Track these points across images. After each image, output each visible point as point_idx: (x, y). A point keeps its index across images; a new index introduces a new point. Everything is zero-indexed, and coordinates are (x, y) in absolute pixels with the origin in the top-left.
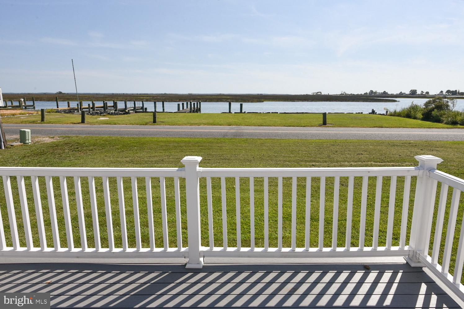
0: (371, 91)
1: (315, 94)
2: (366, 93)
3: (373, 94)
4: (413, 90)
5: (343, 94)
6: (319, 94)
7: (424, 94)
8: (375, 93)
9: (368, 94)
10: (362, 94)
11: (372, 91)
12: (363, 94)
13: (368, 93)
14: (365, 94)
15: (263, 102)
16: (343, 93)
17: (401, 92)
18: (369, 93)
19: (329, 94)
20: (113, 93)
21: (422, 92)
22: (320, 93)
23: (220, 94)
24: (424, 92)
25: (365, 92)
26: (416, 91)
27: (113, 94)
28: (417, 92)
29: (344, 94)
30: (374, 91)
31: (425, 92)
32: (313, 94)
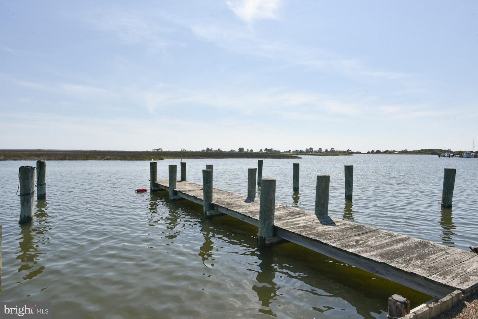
1: (155, 151)
2: (204, 150)
3: (210, 151)
4: (241, 148)
6: (159, 150)
7: (249, 151)
10: (200, 151)
11: (208, 149)
14: (202, 151)
16: (183, 150)
18: (206, 150)
19: (170, 151)
21: (248, 149)
22: (160, 150)
23: (39, 149)
26: (243, 148)
28: (244, 150)
30: (210, 149)
31: (250, 150)
32: (153, 151)
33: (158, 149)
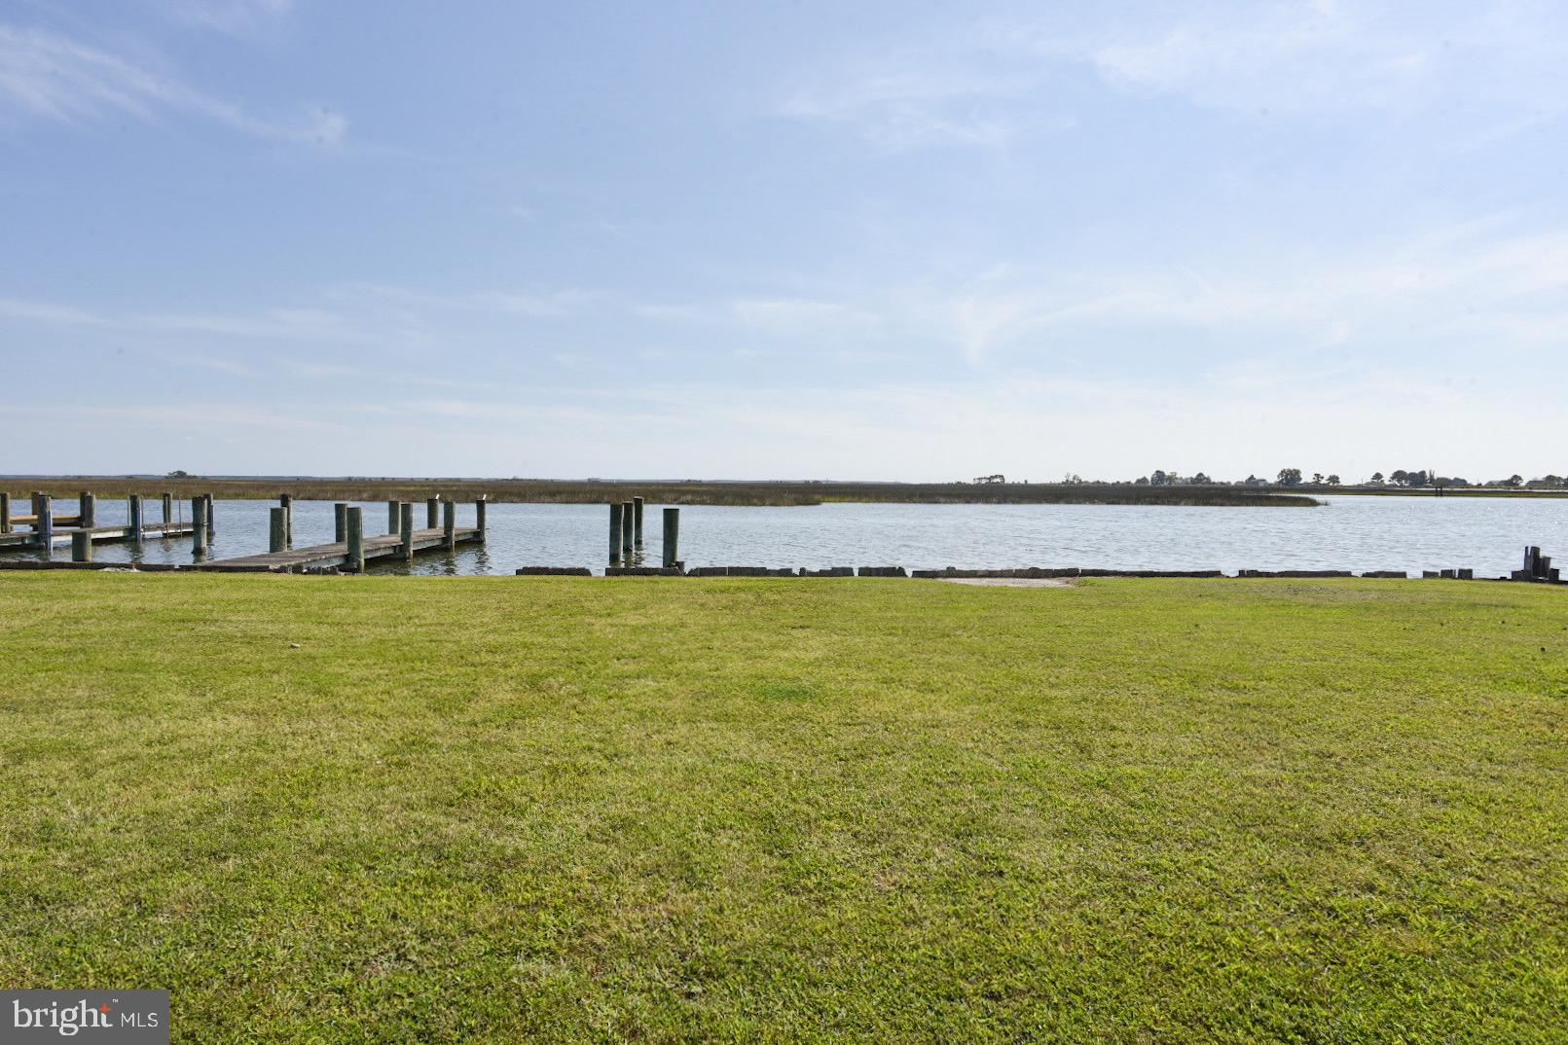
0: (1158, 472)
1: (984, 482)
2: (1144, 480)
3: (1165, 484)
4: (1289, 470)
5: (1072, 483)
6: (995, 480)
7: (1323, 481)
8: (1171, 478)
9: (1150, 484)
10: (1129, 483)
11: (1160, 474)
12: (1133, 481)
13: (1149, 479)
14: (1138, 481)
15: (818, 503)
16: (1071, 479)
17: (1252, 477)
18: (1152, 479)
20: (351, 475)
21: (1317, 475)
22: (998, 480)
24: (1322, 478)
25: (1140, 477)
26: (1297, 472)
27: (350, 479)
28: (1302, 476)
29: (1076, 482)
30: (1167, 473)
31: (1326, 478)
32: (977, 482)
33: (992, 477)
